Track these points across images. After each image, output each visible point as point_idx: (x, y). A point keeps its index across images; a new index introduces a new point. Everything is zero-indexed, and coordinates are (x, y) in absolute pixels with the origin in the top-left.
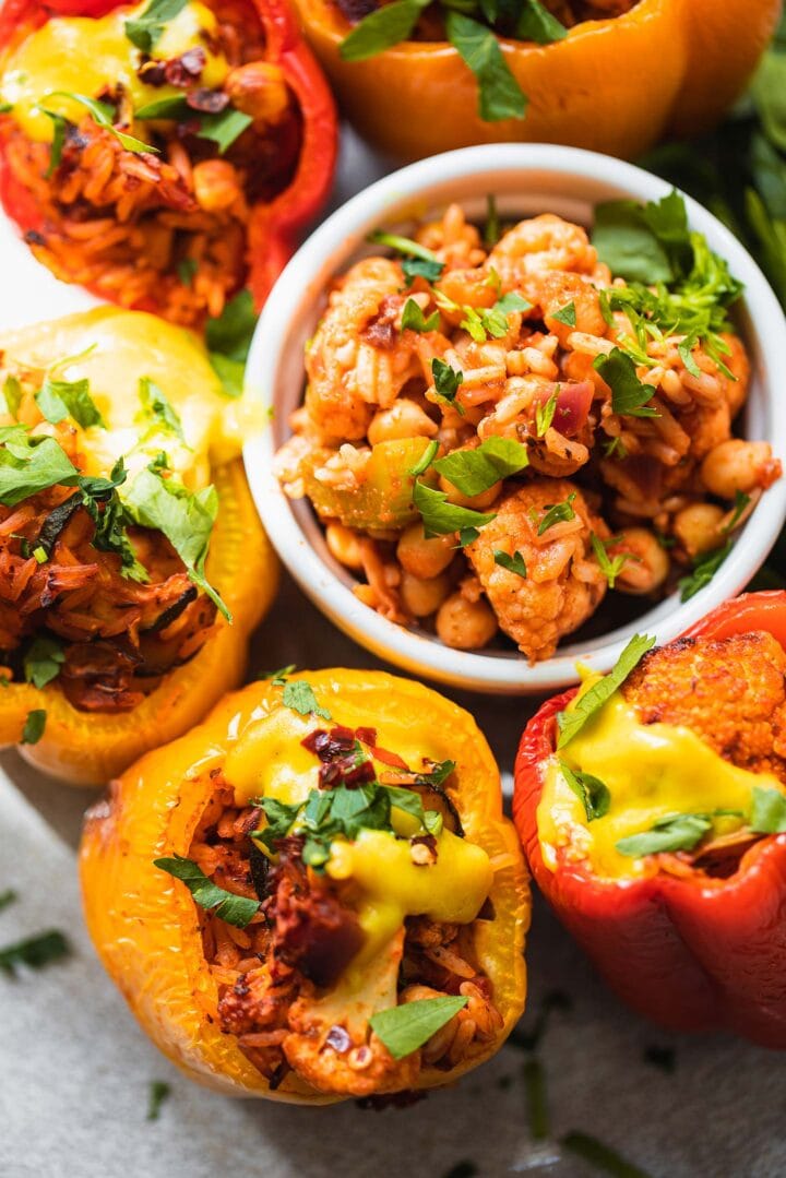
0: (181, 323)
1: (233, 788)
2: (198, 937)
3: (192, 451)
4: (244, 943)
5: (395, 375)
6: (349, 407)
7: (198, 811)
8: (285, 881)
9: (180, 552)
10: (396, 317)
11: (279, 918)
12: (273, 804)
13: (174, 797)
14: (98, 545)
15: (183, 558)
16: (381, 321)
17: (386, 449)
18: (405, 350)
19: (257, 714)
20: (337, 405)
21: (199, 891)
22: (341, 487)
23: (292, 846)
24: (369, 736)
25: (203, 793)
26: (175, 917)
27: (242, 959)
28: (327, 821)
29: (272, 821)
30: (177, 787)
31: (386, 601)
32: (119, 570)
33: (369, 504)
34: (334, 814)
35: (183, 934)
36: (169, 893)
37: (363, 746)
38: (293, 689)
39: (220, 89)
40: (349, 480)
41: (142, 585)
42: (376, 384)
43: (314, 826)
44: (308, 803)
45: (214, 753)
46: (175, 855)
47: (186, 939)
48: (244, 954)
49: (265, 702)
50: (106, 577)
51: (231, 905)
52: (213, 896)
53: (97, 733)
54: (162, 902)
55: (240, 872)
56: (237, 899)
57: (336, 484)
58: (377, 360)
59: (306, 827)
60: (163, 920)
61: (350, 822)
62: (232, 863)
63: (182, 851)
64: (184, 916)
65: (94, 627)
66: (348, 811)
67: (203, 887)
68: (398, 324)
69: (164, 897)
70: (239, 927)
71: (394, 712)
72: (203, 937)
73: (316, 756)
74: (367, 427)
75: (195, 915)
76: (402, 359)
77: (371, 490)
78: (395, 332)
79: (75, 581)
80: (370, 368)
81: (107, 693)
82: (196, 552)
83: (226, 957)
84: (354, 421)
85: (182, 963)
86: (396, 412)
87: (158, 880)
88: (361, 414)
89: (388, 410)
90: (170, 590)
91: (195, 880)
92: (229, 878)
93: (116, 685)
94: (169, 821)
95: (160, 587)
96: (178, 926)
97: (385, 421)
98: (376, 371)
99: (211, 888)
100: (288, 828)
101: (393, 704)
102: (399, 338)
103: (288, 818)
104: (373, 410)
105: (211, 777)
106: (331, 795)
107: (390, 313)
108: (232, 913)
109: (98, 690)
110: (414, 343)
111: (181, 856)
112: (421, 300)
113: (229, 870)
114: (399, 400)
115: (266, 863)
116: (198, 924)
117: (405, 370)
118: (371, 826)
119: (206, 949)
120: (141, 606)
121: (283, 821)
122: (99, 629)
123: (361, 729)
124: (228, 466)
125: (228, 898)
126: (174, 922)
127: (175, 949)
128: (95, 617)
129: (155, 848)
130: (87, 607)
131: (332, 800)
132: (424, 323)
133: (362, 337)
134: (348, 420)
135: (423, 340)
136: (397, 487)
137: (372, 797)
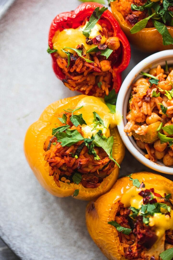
0: (99, 97)
1: (123, 205)
2: (118, 238)
3: (107, 128)
4: (128, 238)
5: (151, 107)
6: (142, 116)
7: (116, 210)
8: (138, 226)
9: (106, 152)
10: (151, 95)
11: (138, 234)
12: (133, 208)
13: (111, 208)
14: (89, 154)
15: (107, 153)
16: (147, 96)
17: (152, 126)
18: (153, 102)
19: (127, 187)
20: (139, 116)
21: (118, 228)
22: (141, 134)
23: (139, 218)
24: (152, 190)
25: (117, 206)
26: (113, 234)
27: (128, 241)
28: (146, 212)
29: (134, 212)
30: (111, 206)
31: (152, 157)
32: (94, 158)
33: (148, 138)
34: (148, 210)
35: (115, 237)
36: (111, 229)
37: (152, 193)
38: (135, 181)
39: (104, 44)
40: (143, 132)
41: (99, 161)
42: (147, 111)
43: (143, 213)
44: (141, 208)
45: (118, 197)
46: (112, 220)
47: (116, 238)
48: (128, 240)
49: (129, 184)
50: (91, 160)
51: (125, 230)
52: (121, 229)
53: (90, 193)
54: (110, 231)
55: (126, 222)
56: (126, 229)
57: (140, 134)
58: (147, 105)
59: (142, 214)
60: (110, 235)
61: (152, 212)
62: (124, 221)
63: (113, 219)
64: (115, 234)
65: (89, 171)
66: (151, 209)
67: (118, 227)
68: (151, 96)
69: (110, 230)
70: (127, 235)
71: (157, 184)
72: (119, 238)
73: (142, 197)
74: (145, 120)
75: (117, 233)
76: (152, 104)
77: (148, 135)
78: (150, 98)
79: (85, 162)
80: (146, 107)
81: (92, 184)
82: (110, 152)
83: (124, 241)
84: (143, 119)
85: (115, 244)
86: (152, 116)
87: (109, 226)
88: (144, 117)
89: (150, 116)
90: (105, 161)
91: (117, 226)
92: (124, 224)
93: (94, 182)
94: (110, 213)
95: (103, 161)
96: (114, 236)
97: (150, 118)
98: (147, 107)
99: (120, 227)
100: (137, 214)
101: (157, 182)
102: (152, 99)
103: (137, 211)
104: (147, 116)
105: (118, 202)
106: (146, 206)
107: (149, 94)
108: (125, 232)
109: (90, 183)
110: (155, 100)
111: (113, 221)
112: (155, 89)
113: (124, 222)
114: (152, 113)
115: (132, 220)
116: (118, 235)
117: (153, 106)
118: (156, 212)
119: (120, 240)
120: (99, 165)
121: (136, 212)
122: (90, 171)
123: (151, 189)
124: (113, 129)
125: (124, 229)
126: (113, 235)
127: (114, 241)
128: (89, 168)
129: (107, 219)
130: (87, 166)
131: (147, 207)
132: (157, 95)
133: (143, 100)
134: (141, 119)
135: (157, 99)
136: (154, 134)
137: (156, 206)
